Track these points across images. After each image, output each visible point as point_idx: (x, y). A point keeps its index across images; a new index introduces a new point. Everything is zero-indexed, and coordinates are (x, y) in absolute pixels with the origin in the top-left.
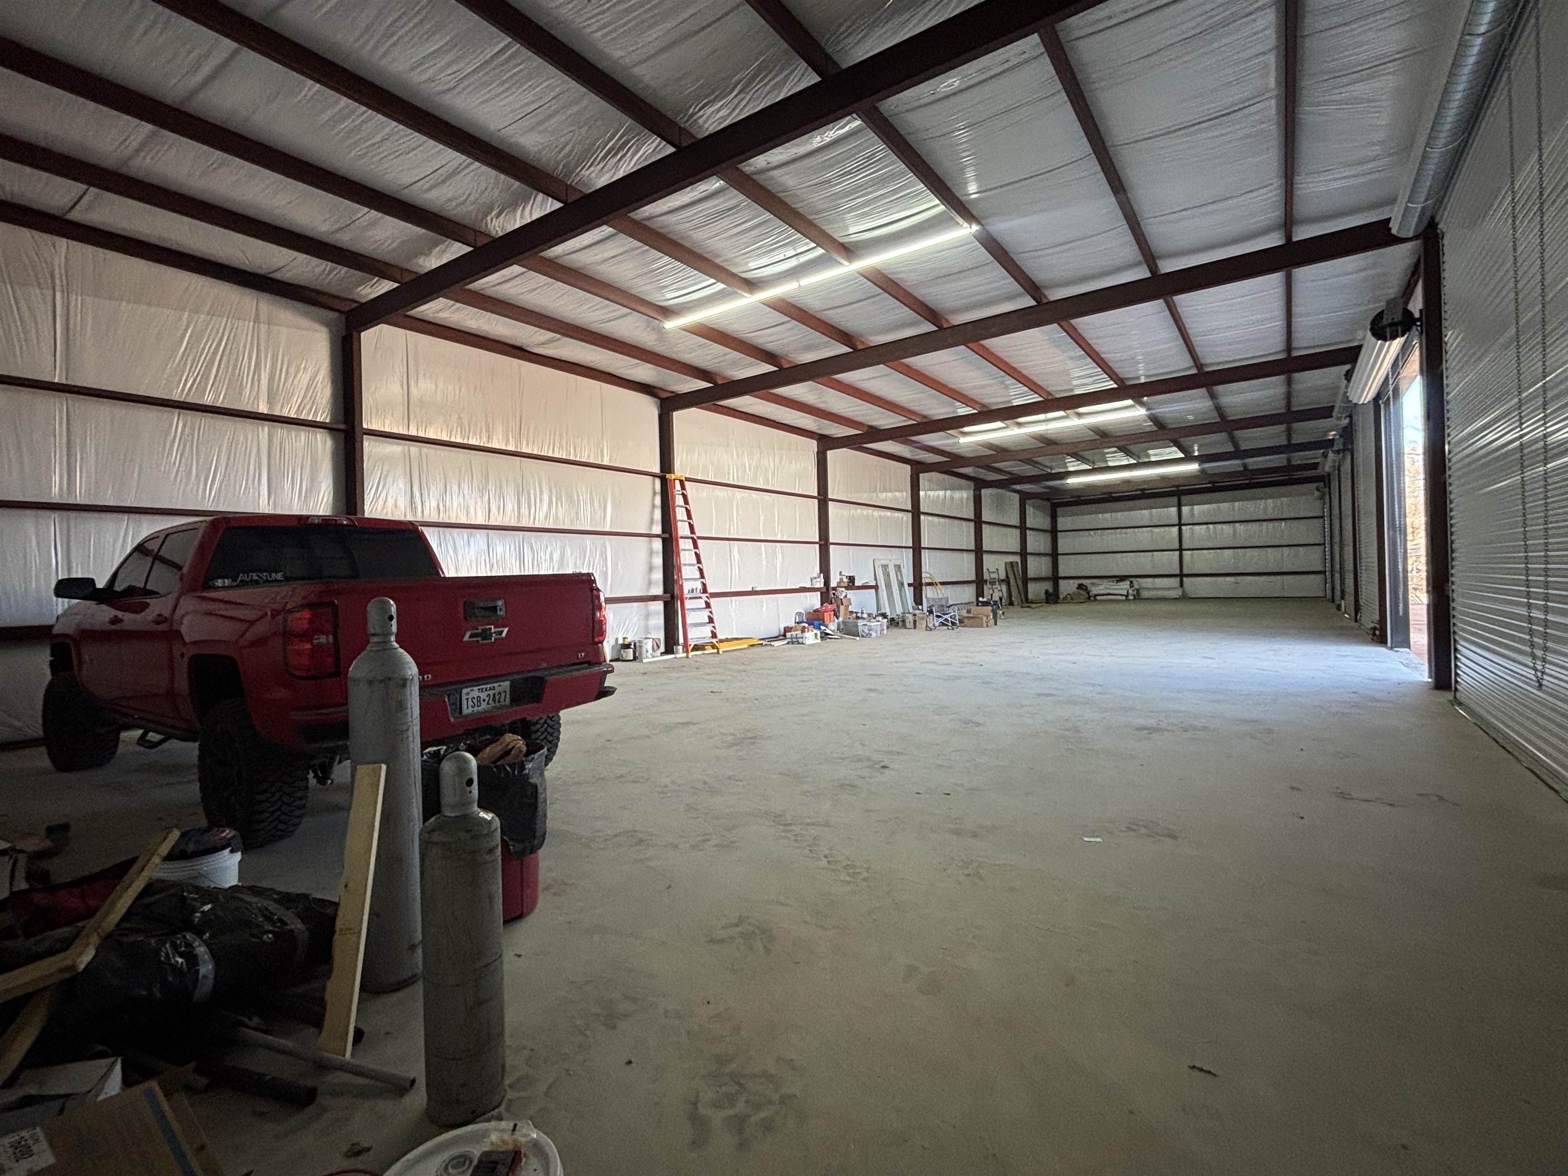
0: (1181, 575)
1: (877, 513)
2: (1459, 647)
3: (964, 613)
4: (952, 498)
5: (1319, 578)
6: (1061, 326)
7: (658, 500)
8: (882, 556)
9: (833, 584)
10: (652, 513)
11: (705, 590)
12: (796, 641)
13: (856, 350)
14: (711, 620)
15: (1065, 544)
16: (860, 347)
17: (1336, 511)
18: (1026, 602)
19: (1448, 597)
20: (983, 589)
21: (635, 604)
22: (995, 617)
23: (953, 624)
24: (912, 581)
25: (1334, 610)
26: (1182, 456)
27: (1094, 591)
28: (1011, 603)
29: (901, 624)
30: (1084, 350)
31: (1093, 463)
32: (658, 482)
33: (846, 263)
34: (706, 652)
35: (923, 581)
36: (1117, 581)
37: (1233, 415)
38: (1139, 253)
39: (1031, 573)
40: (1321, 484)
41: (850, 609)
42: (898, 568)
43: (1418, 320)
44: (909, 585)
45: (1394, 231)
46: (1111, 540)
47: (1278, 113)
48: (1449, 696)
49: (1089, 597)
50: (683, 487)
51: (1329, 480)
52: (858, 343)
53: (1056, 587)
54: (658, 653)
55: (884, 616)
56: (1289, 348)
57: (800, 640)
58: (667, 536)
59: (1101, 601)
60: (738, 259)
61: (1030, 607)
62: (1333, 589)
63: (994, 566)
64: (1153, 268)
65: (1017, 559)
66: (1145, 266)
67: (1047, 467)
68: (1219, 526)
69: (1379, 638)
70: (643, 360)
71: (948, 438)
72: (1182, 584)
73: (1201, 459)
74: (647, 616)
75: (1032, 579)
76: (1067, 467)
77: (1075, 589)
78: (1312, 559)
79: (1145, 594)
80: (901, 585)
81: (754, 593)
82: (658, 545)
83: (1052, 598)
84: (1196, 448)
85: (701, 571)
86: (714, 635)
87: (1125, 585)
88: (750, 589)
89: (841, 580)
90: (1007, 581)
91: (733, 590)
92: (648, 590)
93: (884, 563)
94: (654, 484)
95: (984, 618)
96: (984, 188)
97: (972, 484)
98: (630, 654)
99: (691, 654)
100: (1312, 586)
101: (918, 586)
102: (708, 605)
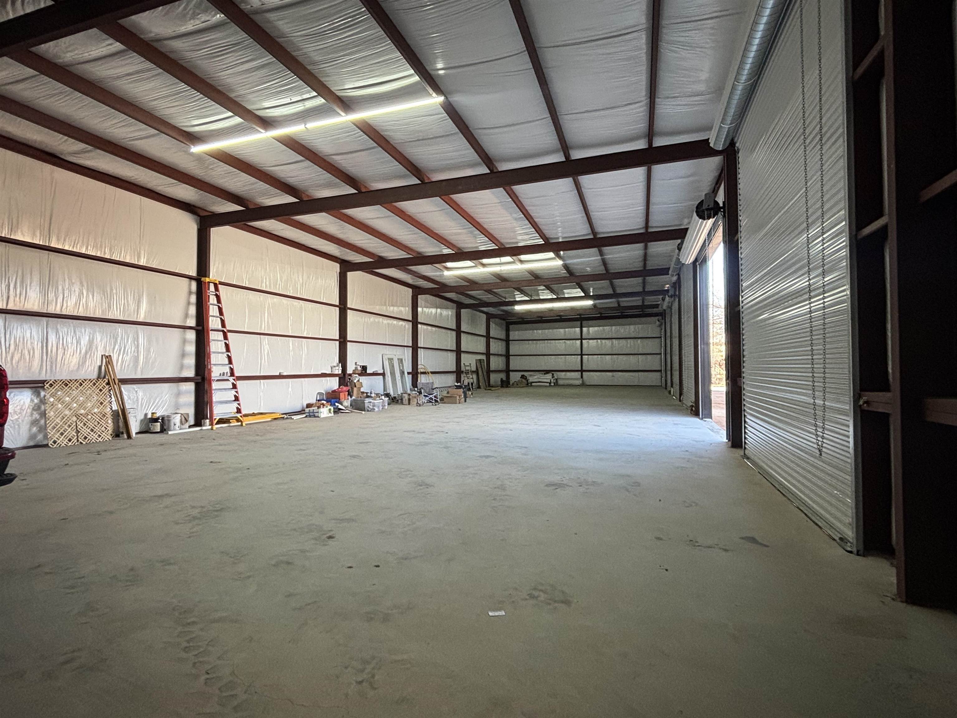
0: (582, 371)
1: (386, 321)
2: (747, 420)
3: (445, 394)
4: (441, 314)
5: (659, 374)
6: (505, 190)
7: (193, 299)
8: (390, 352)
9: (350, 371)
10: (187, 309)
11: (232, 374)
12: (313, 415)
13: (360, 192)
14: (237, 399)
15: (514, 348)
16: (363, 190)
17: (668, 334)
18: (489, 386)
19: (741, 387)
20: (461, 377)
21: (166, 385)
22: (465, 397)
23: (436, 401)
24: (411, 371)
25: (668, 394)
26: (583, 295)
27: (531, 379)
28: (479, 387)
29: (400, 401)
30: (523, 214)
31: (531, 296)
32: (194, 285)
33: (343, 114)
34: (232, 425)
35: (419, 371)
36: (545, 374)
37: (614, 268)
38: (558, 142)
39: (492, 367)
40: (660, 318)
41: (362, 390)
42: (401, 361)
43: (721, 208)
44: (409, 373)
45: (712, 145)
46: (541, 347)
47: (647, 44)
48: (741, 452)
49: (528, 384)
50: (217, 289)
51: (665, 314)
52: (362, 187)
53: (508, 377)
54: (187, 425)
55: (387, 395)
56: (647, 226)
57: (316, 414)
58: (200, 328)
59: (534, 386)
60: (250, 96)
61: (490, 390)
62: (666, 381)
63: (468, 361)
64: (567, 156)
65: (484, 357)
66: (562, 153)
67: (503, 297)
68: (604, 341)
69: (695, 412)
70: (180, 181)
71: (436, 271)
72: (582, 377)
73: (595, 297)
74: (179, 394)
75: (493, 371)
76: (515, 298)
77: (519, 378)
78: (654, 362)
79: (560, 382)
80: (402, 373)
81: (281, 377)
82: (191, 336)
83: (505, 384)
84: (591, 290)
85: (229, 358)
86: (239, 411)
87: (549, 376)
88: (278, 374)
89: (356, 368)
90: (477, 372)
91: (262, 374)
92: (180, 373)
93: (390, 357)
94: (190, 285)
95: (458, 398)
96: (447, 66)
97: (455, 305)
98: (157, 427)
99: (215, 427)
100: (654, 379)
101: (415, 374)
102: (234, 386)
